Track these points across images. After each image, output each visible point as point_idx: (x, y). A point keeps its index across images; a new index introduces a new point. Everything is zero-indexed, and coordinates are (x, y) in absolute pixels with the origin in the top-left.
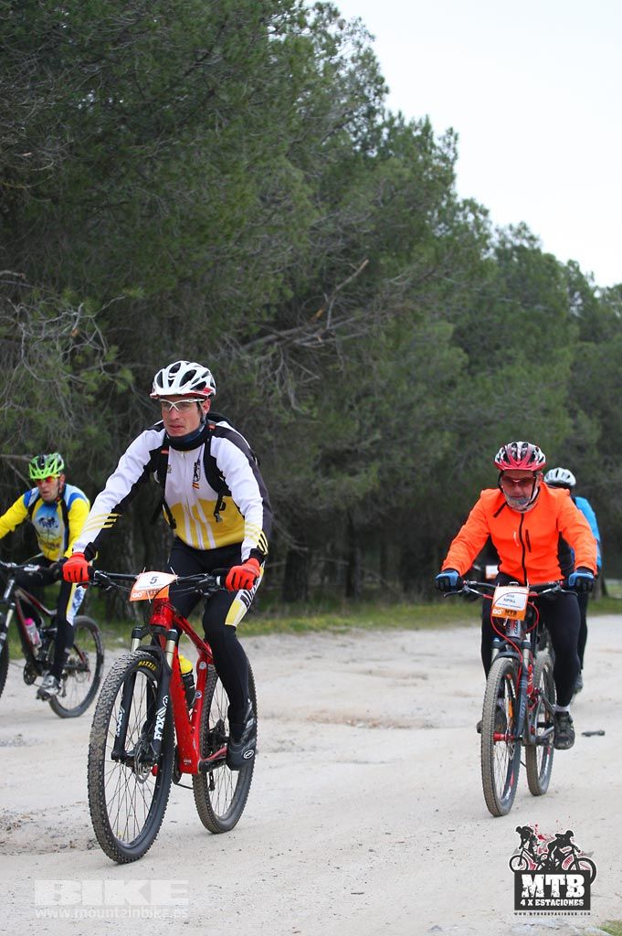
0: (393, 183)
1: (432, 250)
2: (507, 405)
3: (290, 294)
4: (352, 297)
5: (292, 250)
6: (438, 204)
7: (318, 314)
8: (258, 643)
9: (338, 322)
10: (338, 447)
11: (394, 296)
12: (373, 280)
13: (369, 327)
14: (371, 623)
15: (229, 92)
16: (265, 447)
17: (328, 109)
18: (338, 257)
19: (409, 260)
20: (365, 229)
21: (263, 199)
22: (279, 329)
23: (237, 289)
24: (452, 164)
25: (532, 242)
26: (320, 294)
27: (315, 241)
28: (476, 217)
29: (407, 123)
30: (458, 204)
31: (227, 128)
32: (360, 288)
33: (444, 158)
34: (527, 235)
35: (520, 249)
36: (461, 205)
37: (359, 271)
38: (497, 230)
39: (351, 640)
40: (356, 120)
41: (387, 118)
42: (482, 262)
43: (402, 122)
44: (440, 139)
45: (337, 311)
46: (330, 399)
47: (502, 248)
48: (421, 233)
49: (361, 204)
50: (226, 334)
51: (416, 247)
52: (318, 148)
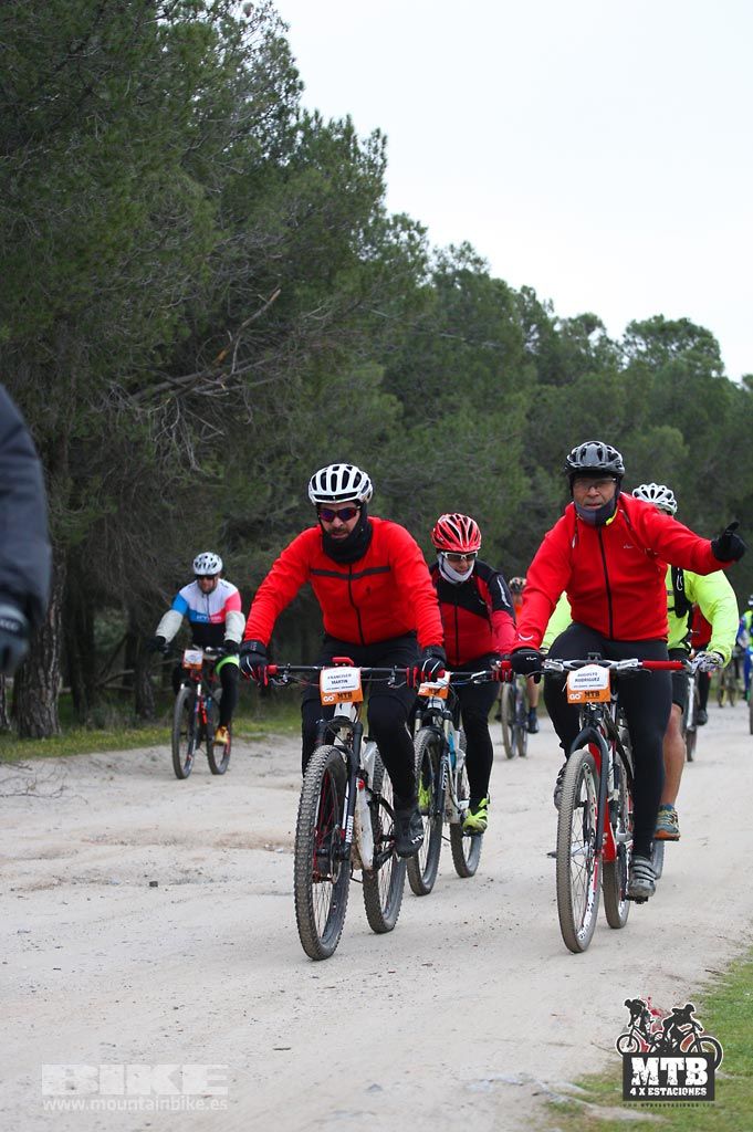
0: (309, 199)
1: (357, 277)
2: (451, 463)
3: (186, 332)
4: (262, 336)
5: (189, 281)
6: (364, 221)
7: (221, 357)
8: (157, 755)
9: (245, 365)
10: (247, 518)
11: (313, 333)
12: (287, 313)
13: (282, 370)
14: (291, 728)
15: (111, 88)
16: (160, 518)
17: (230, 110)
18: (245, 286)
19: (330, 288)
20: (275, 254)
21: (153, 219)
22: (174, 375)
23: (125, 327)
24: (381, 172)
25: (478, 266)
26: (223, 331)
27: (216, 268)
28: (411, 237)
29: (325, 125)
30: (388, 220)
31: (110, 132)
32: (271, 324)
33: (372, 165)
34: (472, 257)
35: (464, 274)
36: (391, 223)
37: (269, 303)
38: (435, 252)
39: (269, 749)
40: (264, 122)
41: (302, 119)
42: (418, 290)
43: (320, 123)
44: (364, 143)
45: (244, 352)
46: (237, 458)
47: (441, 272)
48: (343, 258)
49: (272, 224)
50: (112, 382)
51: (338, 274)
52: (219, 158)
